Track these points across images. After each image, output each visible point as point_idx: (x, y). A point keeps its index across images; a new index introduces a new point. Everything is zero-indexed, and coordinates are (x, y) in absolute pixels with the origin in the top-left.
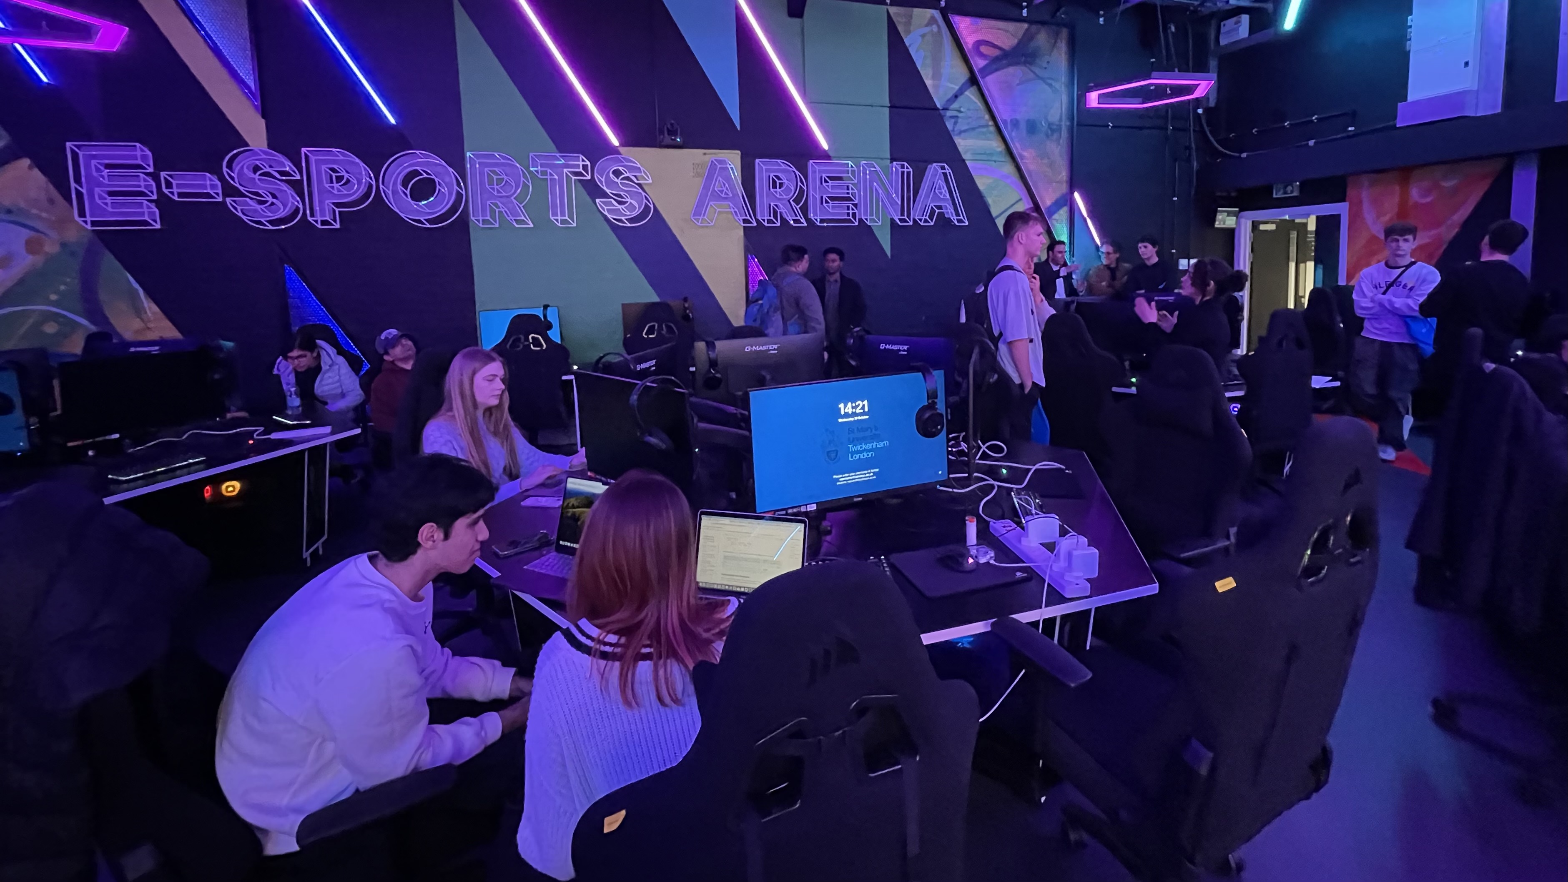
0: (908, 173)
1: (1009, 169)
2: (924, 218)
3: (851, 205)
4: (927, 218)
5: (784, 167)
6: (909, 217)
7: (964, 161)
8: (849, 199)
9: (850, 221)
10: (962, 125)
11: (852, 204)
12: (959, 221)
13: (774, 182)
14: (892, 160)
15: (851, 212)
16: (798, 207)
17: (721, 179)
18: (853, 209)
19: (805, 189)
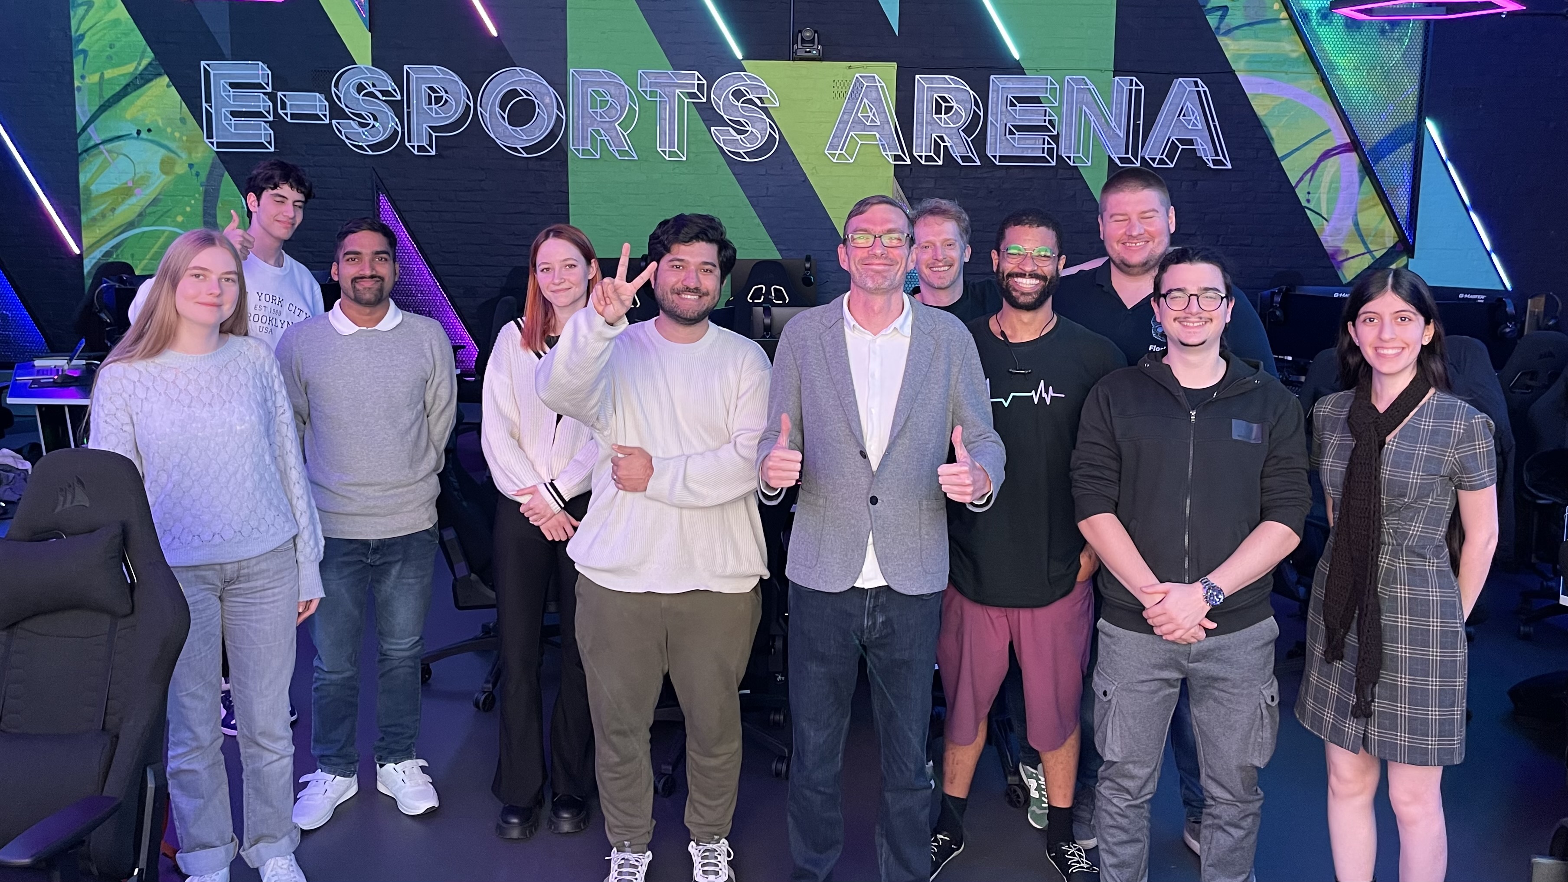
0: (1138, 92)
1: (1309, 83)
2: (1159, 156)
3: (1047, 138)
4: (1164, 157)
5: (953, 85)
6: (1135, 155)
7: (1232, 72)
8: (1045, 129)
9: (1043, 159)
11: (1050, 136)
12: (1217, 162)
13: (938, 105)
14: (1116, 73)
15: (1046, 146)
16: (969, 140)
17: (866, 102)
18: (1049, 143)
19: (982, 114)
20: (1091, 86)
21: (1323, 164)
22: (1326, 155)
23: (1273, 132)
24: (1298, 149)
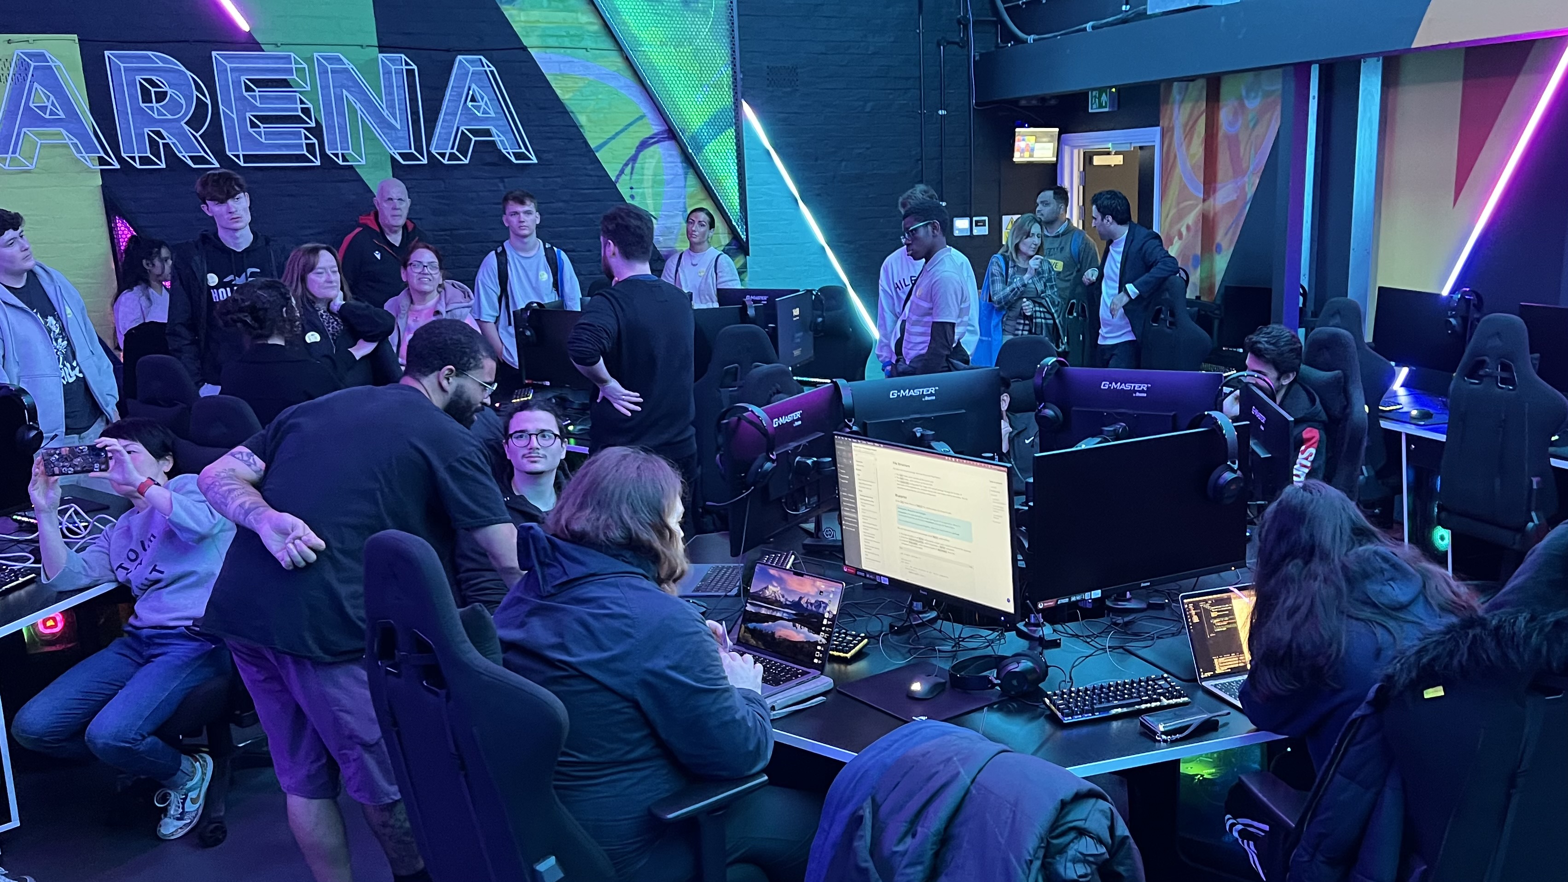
0: (410, 74)
1: (613, 62)
2: (448, 151)
3: (304, 131)
4: (455, 151)
5: (161, 63)
7: (525, 49)
8: (297, 119)
9: (305, 158)
13: (145, 92)
14: (380, 48)
15: (304, 142)
16: (197, 135)
17: (39, 87)
18: (307, 138)
19: (209, 102)
20: (350, 66)
21: (641, 156)
22: (644, 145)
24: (613, 138)
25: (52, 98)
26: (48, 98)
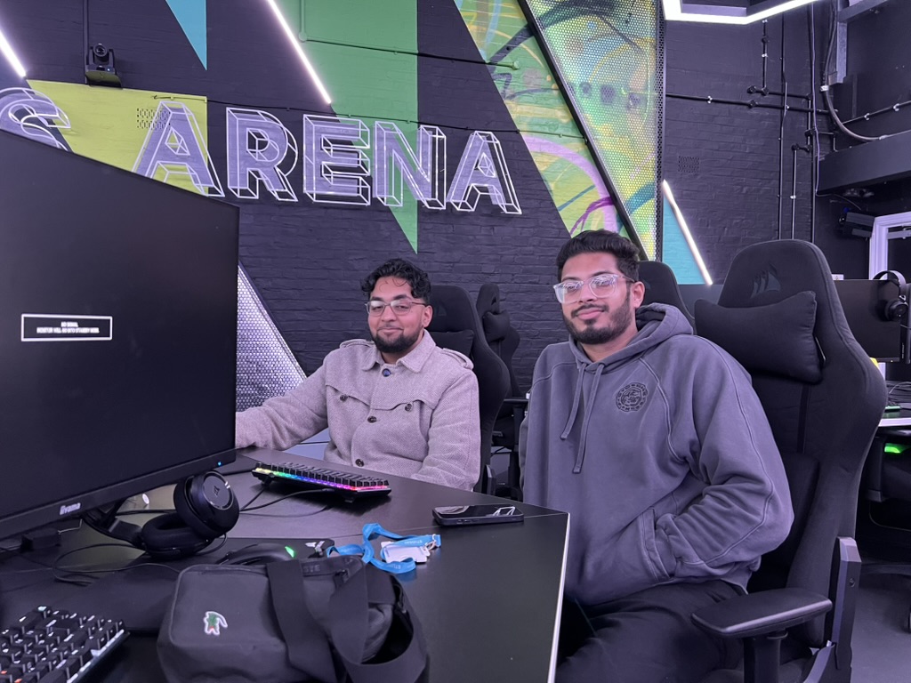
0: (441, 141)
1: (576, 146)
2: (462, 201)
3: (361, 179)
4: (466, 201)
5: (266, 120)
6: (441, 198)
7: (517, 132)
8: (358, 170)
9: (359, 200)
10: (516, 86)
11: (363, 177)
12: (509, 208)
13: (251, 140)
14: (420, 123)
15: (361, 186)
16: (285, 176)
17: (174, 130)
18: (363, 184)
19: (297, 153)
20: (400, 133)
21: (590, 214)
22: (592, 207)
23: (552, 186)
24: (571, 201)
25: (182, 139)
26: (179, 138)
